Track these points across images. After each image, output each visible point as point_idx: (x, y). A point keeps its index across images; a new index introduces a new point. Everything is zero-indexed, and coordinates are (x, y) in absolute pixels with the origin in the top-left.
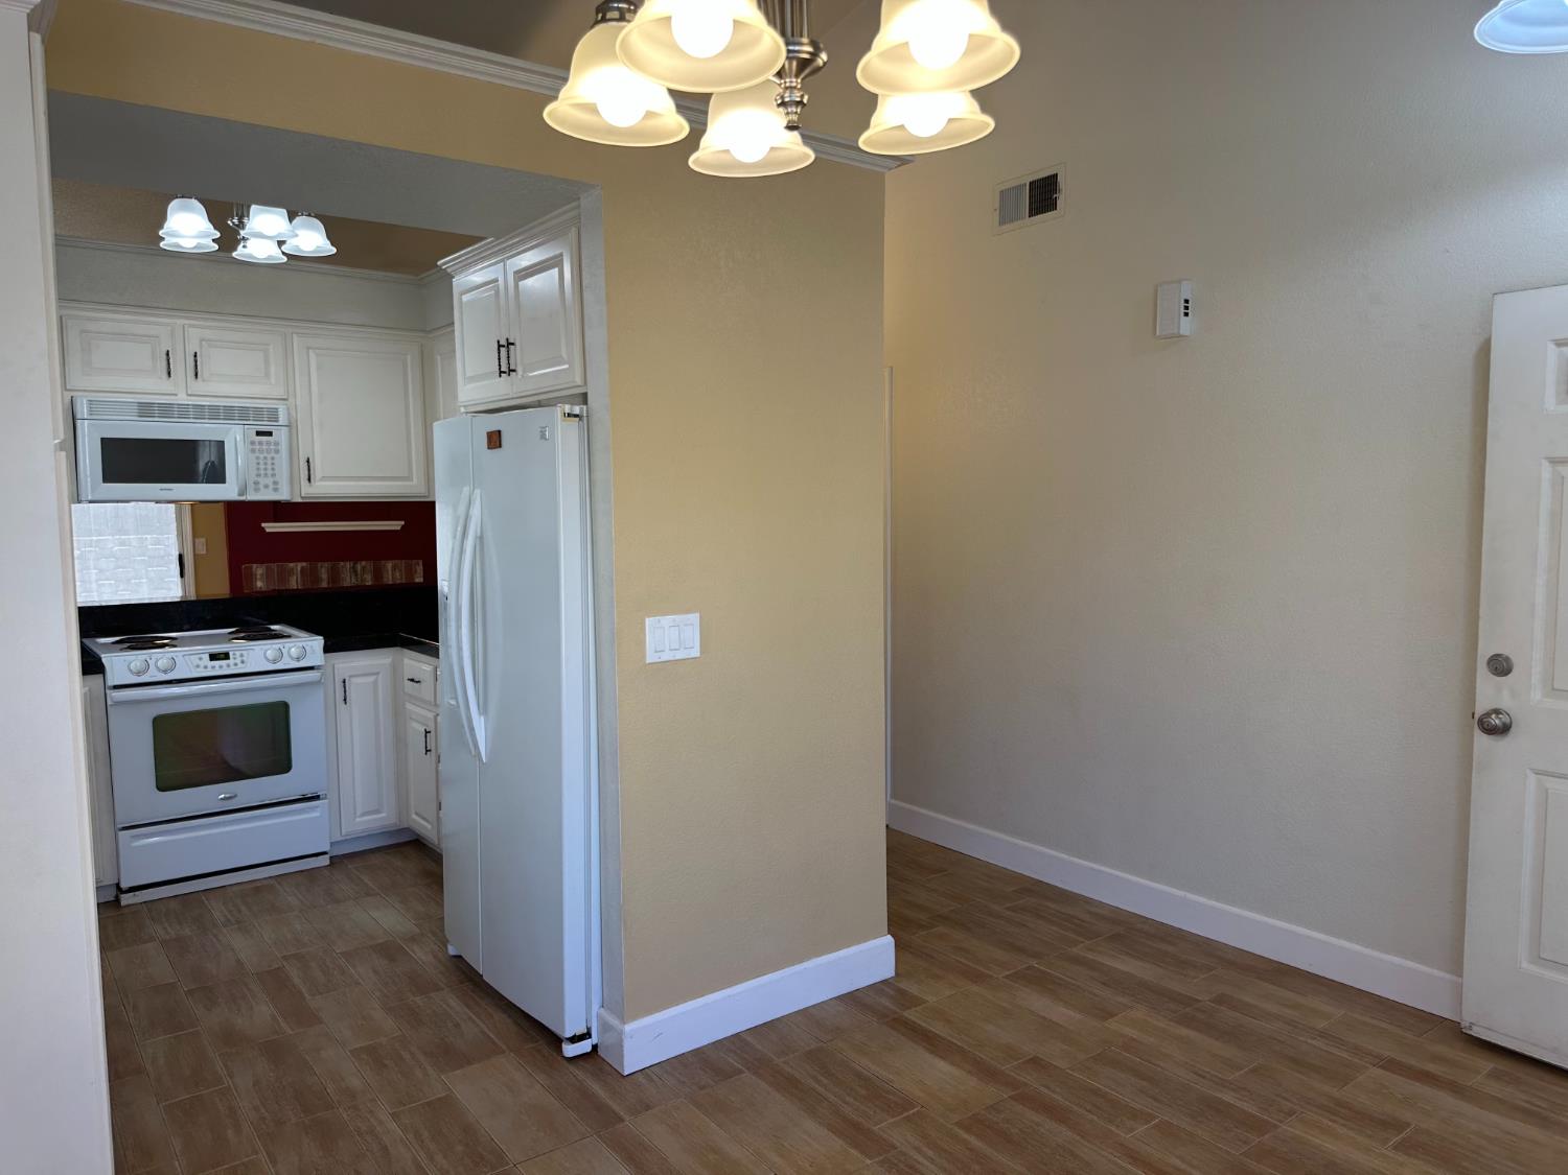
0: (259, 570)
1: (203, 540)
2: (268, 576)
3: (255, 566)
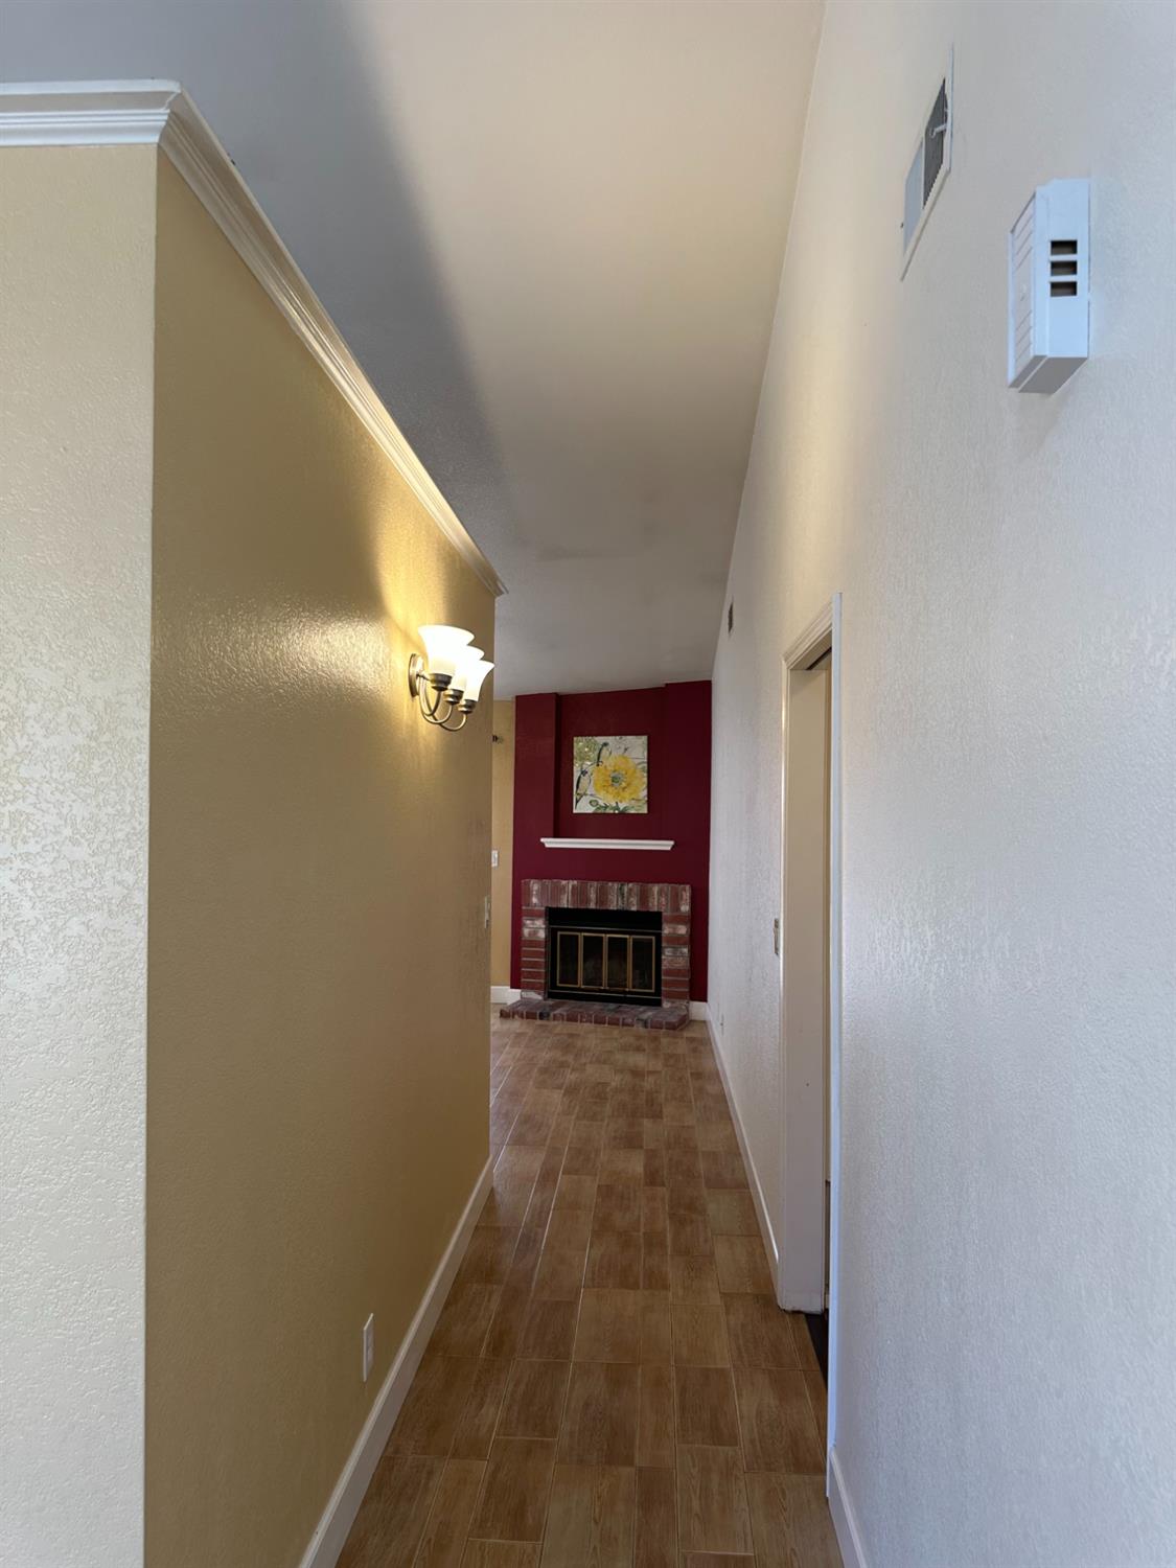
0: (535, 886)
2: (542, 893)
3: (532, 881)
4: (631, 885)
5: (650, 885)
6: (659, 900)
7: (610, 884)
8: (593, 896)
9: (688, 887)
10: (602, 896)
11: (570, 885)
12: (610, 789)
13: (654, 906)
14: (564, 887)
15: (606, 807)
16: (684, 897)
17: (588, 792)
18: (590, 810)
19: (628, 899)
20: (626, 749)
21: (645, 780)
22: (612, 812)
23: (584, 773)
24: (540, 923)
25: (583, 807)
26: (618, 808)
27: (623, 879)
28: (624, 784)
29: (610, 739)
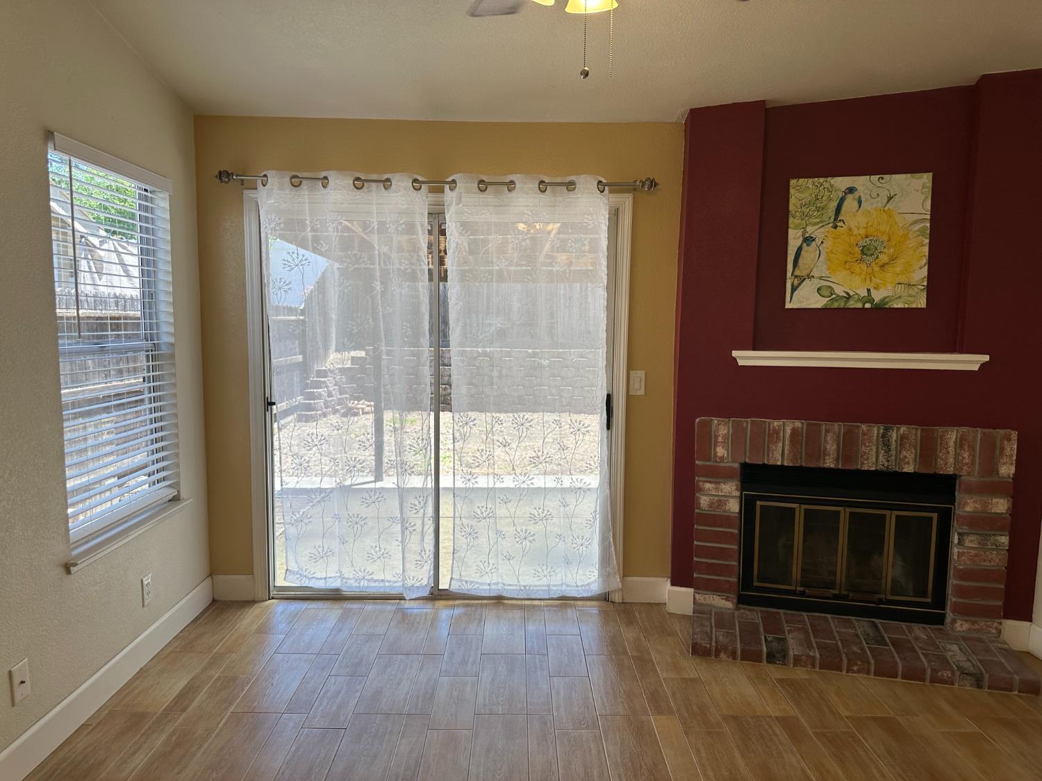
0: (722, 429)
1: (641, 374)
2: (736, 439)
3: (715, 421)
4: (903, 429)
5: (940, 430)
6: (956, 455)
7: (864, 427)
8: (831, 447)
9: (1014, 435)
10: (849, 445)
11: (788, 426)
12: (857, 267)
13: (947, 465)
14: (776, 432)
15: (849, 297)
16: (1008, 452)
17: (815, 273)
18: (818, 302)
19: (899, 452)
20: (890, 198)
21: (926, 249)
22: (859, 305)
23: (808, 240)
24: (730, 489)
25: (804, 297)
26: (871, 301)
27: (889, 418)
28: (884, 258)
29: (860, 182)
